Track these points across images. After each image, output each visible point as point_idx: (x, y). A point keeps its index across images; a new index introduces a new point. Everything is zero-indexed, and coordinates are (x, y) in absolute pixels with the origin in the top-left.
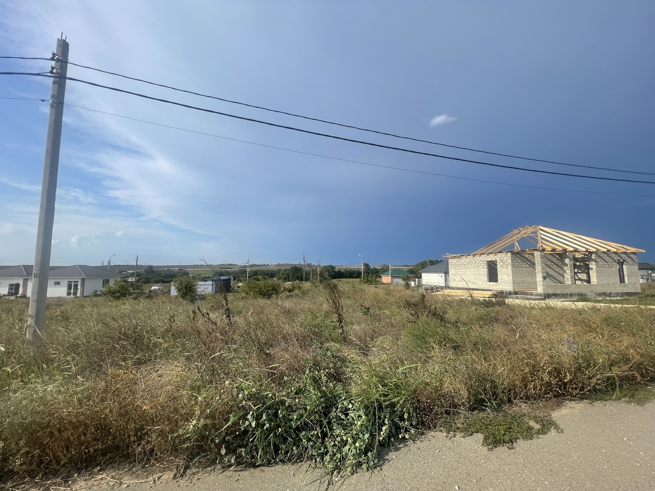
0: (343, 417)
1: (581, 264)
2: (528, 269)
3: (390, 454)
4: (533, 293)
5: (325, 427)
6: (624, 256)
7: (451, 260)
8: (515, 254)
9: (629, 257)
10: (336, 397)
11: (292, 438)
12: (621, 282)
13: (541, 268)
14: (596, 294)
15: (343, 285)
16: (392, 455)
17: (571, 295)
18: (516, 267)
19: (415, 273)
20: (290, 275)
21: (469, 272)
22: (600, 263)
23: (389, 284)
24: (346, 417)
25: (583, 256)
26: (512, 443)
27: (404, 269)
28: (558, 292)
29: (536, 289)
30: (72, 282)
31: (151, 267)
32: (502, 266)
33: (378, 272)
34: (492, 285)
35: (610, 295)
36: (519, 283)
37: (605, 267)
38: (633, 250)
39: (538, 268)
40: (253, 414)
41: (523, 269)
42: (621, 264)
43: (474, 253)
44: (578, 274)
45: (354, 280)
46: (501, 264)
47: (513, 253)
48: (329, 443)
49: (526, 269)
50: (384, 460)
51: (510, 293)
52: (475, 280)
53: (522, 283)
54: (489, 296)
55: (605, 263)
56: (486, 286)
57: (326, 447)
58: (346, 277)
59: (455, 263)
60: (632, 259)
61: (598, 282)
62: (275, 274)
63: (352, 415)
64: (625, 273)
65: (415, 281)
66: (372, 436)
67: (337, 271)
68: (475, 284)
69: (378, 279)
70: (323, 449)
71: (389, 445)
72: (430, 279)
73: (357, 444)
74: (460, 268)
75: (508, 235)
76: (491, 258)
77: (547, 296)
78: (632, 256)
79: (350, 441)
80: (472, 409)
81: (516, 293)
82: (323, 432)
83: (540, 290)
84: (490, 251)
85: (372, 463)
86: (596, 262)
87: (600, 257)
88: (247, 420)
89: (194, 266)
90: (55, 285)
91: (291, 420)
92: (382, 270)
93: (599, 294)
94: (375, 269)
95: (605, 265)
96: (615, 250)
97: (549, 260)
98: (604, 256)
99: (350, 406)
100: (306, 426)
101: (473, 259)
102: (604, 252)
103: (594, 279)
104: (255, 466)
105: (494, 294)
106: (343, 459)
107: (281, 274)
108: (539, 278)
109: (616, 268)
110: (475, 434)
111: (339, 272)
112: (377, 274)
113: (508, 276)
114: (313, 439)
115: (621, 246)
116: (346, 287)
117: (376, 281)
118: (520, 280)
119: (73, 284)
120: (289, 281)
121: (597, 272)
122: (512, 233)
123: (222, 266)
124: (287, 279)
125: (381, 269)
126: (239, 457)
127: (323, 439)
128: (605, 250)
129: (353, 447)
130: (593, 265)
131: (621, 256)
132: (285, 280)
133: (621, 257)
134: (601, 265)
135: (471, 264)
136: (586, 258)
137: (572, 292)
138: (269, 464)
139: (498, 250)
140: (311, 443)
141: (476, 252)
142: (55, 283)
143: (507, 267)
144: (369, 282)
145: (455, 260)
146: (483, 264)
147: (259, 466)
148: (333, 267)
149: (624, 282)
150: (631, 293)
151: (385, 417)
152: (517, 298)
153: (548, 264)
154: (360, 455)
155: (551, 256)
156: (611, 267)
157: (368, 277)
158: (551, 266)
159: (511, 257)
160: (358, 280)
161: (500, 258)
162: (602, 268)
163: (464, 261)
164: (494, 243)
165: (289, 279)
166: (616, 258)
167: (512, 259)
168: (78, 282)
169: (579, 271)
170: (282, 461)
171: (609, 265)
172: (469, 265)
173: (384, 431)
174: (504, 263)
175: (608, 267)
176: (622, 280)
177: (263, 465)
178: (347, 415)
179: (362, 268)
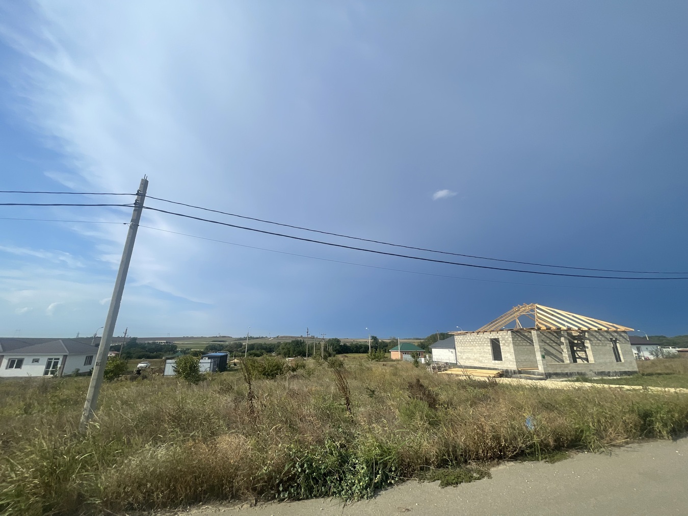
0: (352, 469)
1: (579, 342)
2: (528, 347)
3: (382, 492)
4: (535, 372)
5: (341, 474)
6: (616, 334)
7: (457, 336)
8: (516, 333)
9: (621, 336)
10: (348, 456)
11: (321, 480)
12: (617, 361)
13: (539, 347)
14: (595, 373)
15: (350, 361)
16: (383, 492)
17: (571, 375)
18: (517, 346)
19: (425, 348)
20: (291, 350)
21: (475, 350)
22: (594, 342)
23: (398, 360)
24: (354, 469)
25: (579, 334)
26: (457, 484)
27: (414, 342)
28: (559, 371)
29: (537, 368)
30: (52, 359)
31: (135, 339)
32: (504, 344)
33: (387, 346)
34: (498, 364)
35: (608, 374)
36: (522, 361)
37: (599, 346)
38: (622, 328)
39: (537, 346)
40: (299, 464)
41: (524, 347)
42: (615, 342)
43: (477, 331)
44: (578, 352)
45: (361, 355)
46: (504, 342)
47: (513, 332)
48: (344, 484)
49: (527, 347)
50: (378, 495)
51: (515, 372)
52: (481, 358)
53: (525, 361)
54: (494, 375)
55: (599, 342)
56: (492, 365)
57: (342, 487)
58: (352, 352)
59: (461, 340)
60: (623, 337)
61: (595, 361)
62: (273, 348)
63: (358, 468)
64: (620, 351)
65: (425, 357)
66: (371, 480)
67: (343, 344)
68: (481, 362)
69: (387, 355)
70: (340, 488)
71: (381, 487)
72: (440, 355)
73: (361, 484)
74: (465, 345)
75: (509, 312)
76: (494, 335)
77: (548, 376)
78: (623, 334)
79: (357, 482)
80: (439, 466)
81: (520, 372)
82: (339, 477)
83: (541, 369)
84: (492, 329)
85: (369, 495)
86: (590, 340)
87: (592, 335)
88: (296, 467)
89: (184, 339)
90: (33, 362)
91: (320, 469)
92: (392, 344)
93: (598, 373)
94: (384, 342)
95: (599, 343)
96: (606, 329)
97: (548, 337)
98: (597, 335)
99: (357, 461)
100: (330, 473)
101: (477, 336)
102: (596, 331)
103: (591, 359)
104: (299, 500)
105: (498, 373)
106: (352, 494)
107: (280, 348)
108: (539, 357)
109: (610, 346)
110: (436, 481)
111: (345, 345)
112: (386, 348)
113: (511, 355)
114: (334, 481)
115: (611, 324)
116: (352, 365)
117: (385, 357)
118: (522, 358)
119: (53, 361)
120: (289, 357)
121: (593, 351)
122: (512, 310)
123: (215, 339)
124: (288, 354)
125: (390, 342)
126: (290, 493)
127: (340, 482)
128: (596, 329)
129: (358, 485)
130: (587, 344)
131: (613, 334)
132: (285, 355)
133: (613, 336)
134: (595, 343)
135: (476, 342)
136: (582, 336)
137: (571, 371)
138: (307, 498)
139: (500, 328)
140: (333, 484)
141: (479, 330)
142: (34, 360)
143: (508, 346)
144: (377, 359)
145: (461, 337)
146: (486, 342)
147: (301, 499)
148: (338, 341)
149: (621, 361)
150: (628, 371)
151: (379, 469)
152: (521, 378)
153: (548, 342)
154: (363, 489)
155: (549, 334)
156: (605, 346)
157: (376, 353)
158: (550, 344)
159: (512, 335)
160: (365, 355)
161: (501, 336)
162: (596, 347)
163: (469, 339)
164: (496, 320)
165: (289, 354)
166: (608, 337)
167: (512, 338)
168: (59, 359)
169: (578, 349)
170: (315, 496)
171: (602, 343)
172: (475, 343)
173: (378, 477)
174: (506, 340)
175: (602, 346)
176: (618, 359)
177: (304, 499)
178: (355, 468)
179: (369, 341)
